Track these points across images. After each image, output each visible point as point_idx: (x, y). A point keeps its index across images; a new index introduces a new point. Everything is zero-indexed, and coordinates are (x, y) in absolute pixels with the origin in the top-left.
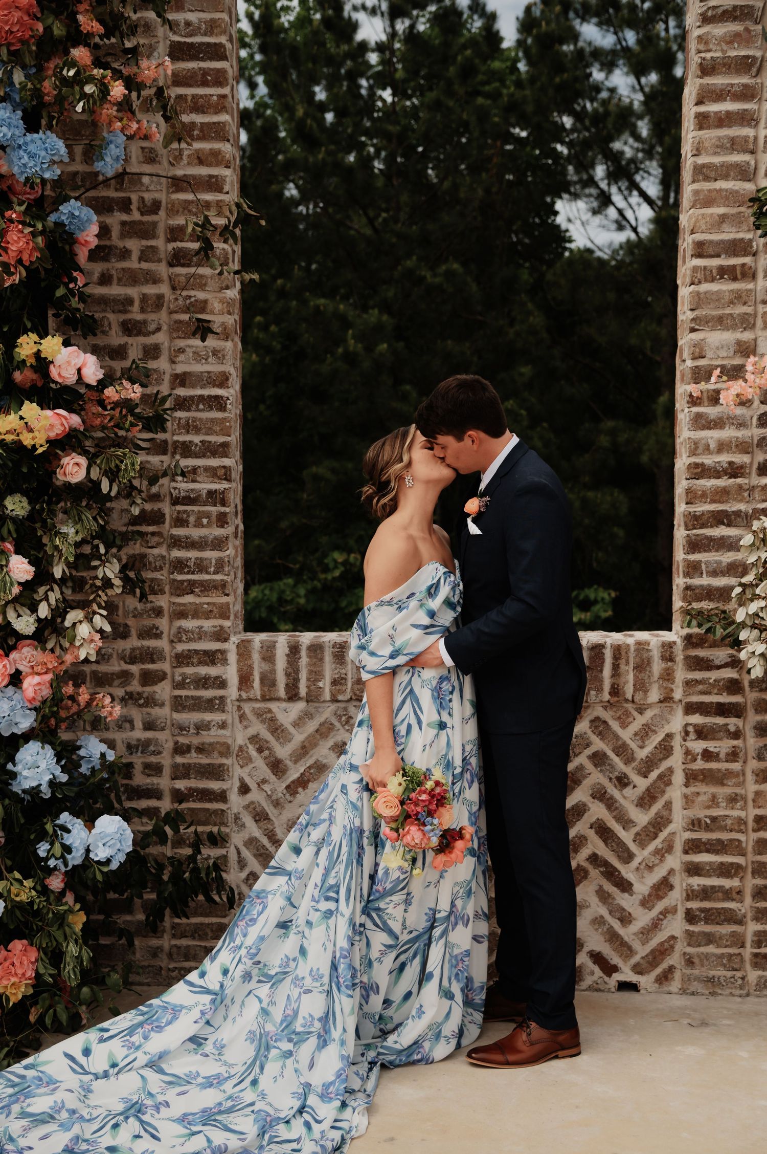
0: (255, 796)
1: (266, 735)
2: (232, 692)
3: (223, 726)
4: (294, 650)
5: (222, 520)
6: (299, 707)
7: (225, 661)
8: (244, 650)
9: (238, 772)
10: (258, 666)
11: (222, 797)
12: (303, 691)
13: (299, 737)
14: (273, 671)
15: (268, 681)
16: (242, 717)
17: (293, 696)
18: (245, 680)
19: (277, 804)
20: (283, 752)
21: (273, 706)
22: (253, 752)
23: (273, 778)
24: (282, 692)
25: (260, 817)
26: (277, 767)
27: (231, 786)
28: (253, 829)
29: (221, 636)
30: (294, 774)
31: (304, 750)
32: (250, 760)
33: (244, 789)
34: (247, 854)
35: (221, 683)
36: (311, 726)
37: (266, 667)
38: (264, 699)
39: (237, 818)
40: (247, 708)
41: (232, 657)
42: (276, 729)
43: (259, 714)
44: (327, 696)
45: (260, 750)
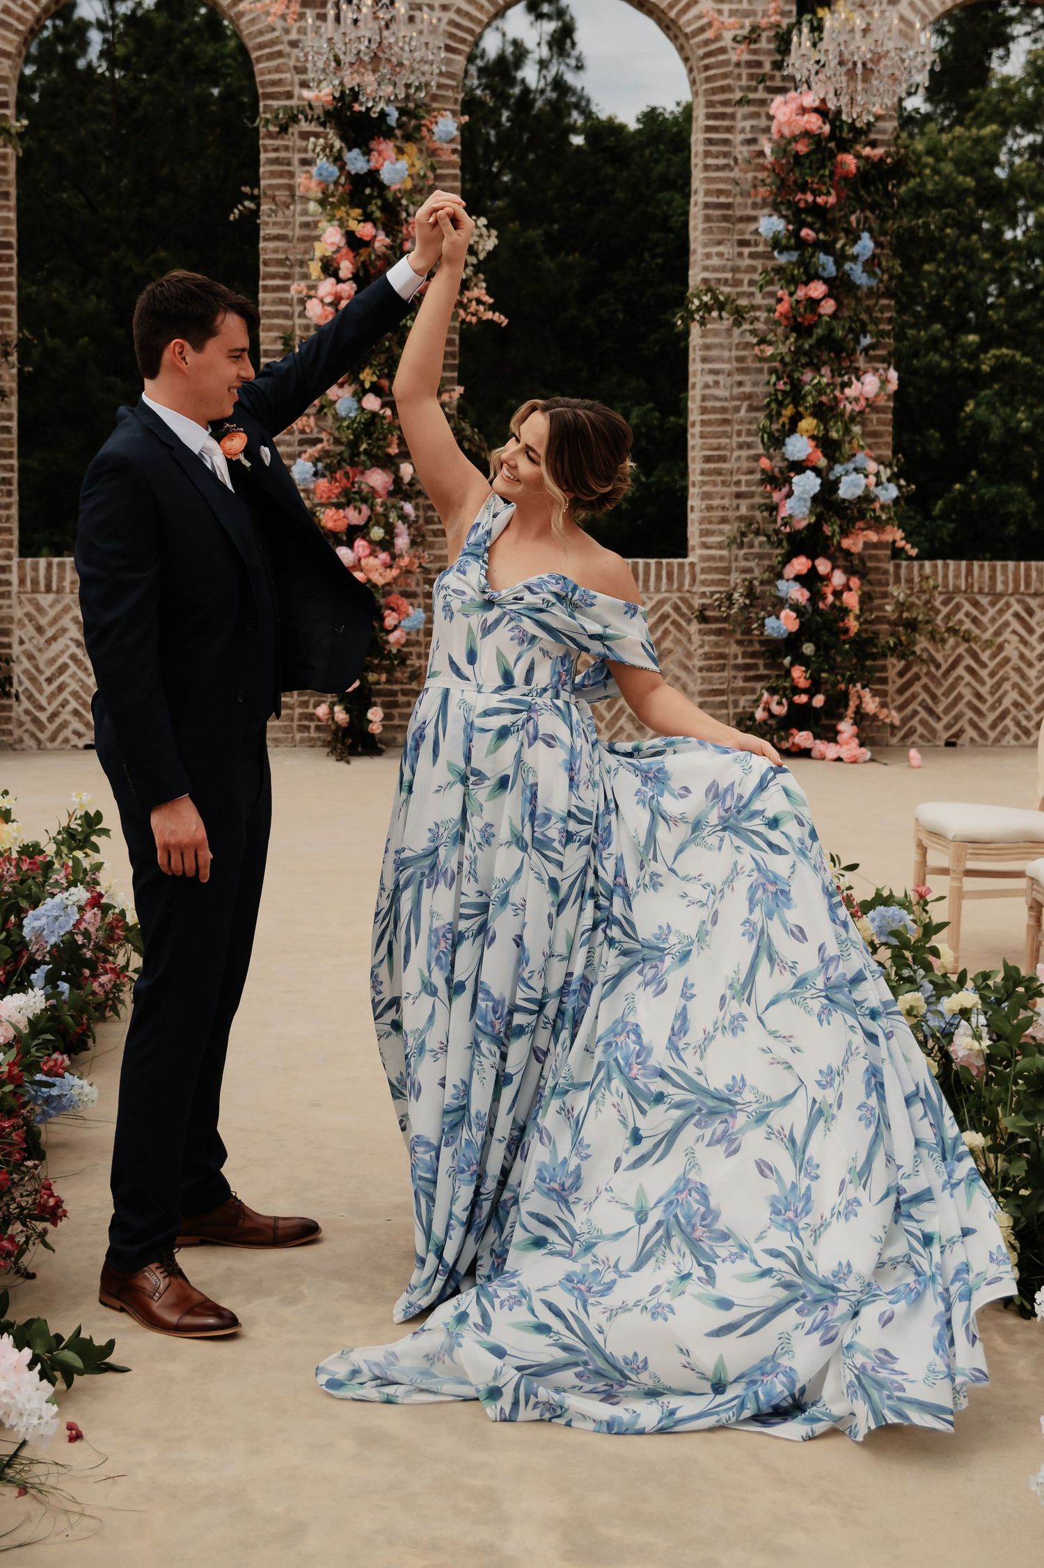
0: (27, 646)
1: (34, 612)
2: (15, 588)
3: (10, 607)
4: (49, 565)
5: (9, 493)
6: (51, 597)
7: (10, 571)
8: (21, 567)
9: (17, 633)
10: (29, 574)
11: (9, 646)
12: (54, 587)
13: (52, 613)
14: (38, 577)
15: (35, 582)
16: (20, 602)
17: (48, 589)
18: (22, 582)
19: (40, 650)
20: (43, 621)
21: (38, 596)
22: (26, 621)
23: (37, 636)
24: (42, 587)
25: (31, 657)
26: (40, 630)
27: (14, 640)
28: (26, 664)
29: (8, 557)
30: (50, 633)
31: (55, 621)
32: (24, 626)
33: (22, 642)
34: (23, 678)
35: (8, 583)
36: (59, 607)
37: (33, 574)
38: (33, 592)
39: (18, 658)
40: (23, 597)
41: (15, 569)
42: (39, 609)
43: (30, 601)
44: (68, 590)
45: (30, 621)
